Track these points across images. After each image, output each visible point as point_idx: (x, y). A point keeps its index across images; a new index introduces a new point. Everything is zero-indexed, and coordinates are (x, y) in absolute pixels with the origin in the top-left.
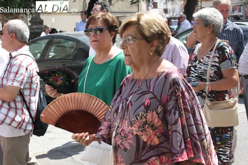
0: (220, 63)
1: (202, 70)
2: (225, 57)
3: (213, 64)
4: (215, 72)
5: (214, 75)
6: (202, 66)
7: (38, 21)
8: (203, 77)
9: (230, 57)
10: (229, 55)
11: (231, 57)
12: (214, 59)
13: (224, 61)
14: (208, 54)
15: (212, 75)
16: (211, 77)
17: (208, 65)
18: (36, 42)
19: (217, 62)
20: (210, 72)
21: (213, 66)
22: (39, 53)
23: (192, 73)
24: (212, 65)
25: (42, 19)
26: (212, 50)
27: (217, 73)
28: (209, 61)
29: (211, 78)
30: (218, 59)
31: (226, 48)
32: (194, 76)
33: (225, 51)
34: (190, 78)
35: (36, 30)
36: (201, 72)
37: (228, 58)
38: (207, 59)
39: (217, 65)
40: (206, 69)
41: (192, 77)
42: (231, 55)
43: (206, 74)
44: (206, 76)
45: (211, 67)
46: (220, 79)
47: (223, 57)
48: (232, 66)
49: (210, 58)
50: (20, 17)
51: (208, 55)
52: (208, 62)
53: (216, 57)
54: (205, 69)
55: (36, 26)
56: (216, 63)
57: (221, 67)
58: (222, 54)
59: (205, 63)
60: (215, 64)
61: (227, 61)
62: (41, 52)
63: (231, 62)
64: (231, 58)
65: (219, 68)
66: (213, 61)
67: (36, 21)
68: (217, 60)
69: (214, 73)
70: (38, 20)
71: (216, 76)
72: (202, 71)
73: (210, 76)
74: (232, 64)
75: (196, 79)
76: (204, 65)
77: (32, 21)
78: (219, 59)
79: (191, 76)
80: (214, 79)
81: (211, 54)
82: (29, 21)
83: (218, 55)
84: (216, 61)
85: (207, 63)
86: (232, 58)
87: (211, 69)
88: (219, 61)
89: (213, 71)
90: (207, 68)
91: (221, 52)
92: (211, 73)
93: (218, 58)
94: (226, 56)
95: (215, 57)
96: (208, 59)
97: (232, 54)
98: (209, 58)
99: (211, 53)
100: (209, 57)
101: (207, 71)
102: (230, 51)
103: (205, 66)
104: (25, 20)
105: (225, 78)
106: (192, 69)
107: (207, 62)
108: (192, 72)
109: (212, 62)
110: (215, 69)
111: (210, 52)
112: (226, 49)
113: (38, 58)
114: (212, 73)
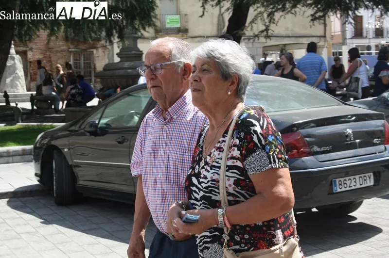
0: (243, 158)
1: (208, 182)
2: (252, 144)
3: (230, 163)
4: (237, 183)
5: (237, 189)
6: (208, 172)
7: (133, 54)
8: (214, 197)
9: (263, 142)
10: (262, 139)
11: (266, 141)
12: (230, 152)
13: (251, 154)
14: (219, 142)
15: (231, 190)
16: (229, 194)
17: (219, 167)
18: (131, 94)
19: (238, 159)
20: (227, 182)
21: (229, 168)
22: (136, 114)
23: (195, 192)
24: (227, 166)
25: (141, 50)
26: (226, 132)
27: (243, 184)
28: (221, 159)
29: (231, 198)
30: (238, 150)
31: (255, 122)
32: (198, 197)
33: (252, 131)
34: (192, 201)
35: (130, 71)
36: (206, 185)
37: (259, 145)
38: (216, 153)
39: (239, 164)
40: (216, 177)
41: (196, 199)
42: (265, 138)
43: (218, 189)
44: (219, 193)
45: (227, 171)
46: (251, 196)
47: (249, 144)
48: (270, 163)
49: (223, 152)
50: (99, 46)
51: (218, 145)
52: (220, 161)
53: (235, 146)
54: (214, 178)
55: (129, 63)
56: (235, 161)
57: (247, 167)
58: (245, 138)
59: (215, 164)
60: (233, 162)
61: (257, 153)
62: (141, 112)
63: (268, 154)
64: (266, 144)
65: (243, 171)
66: (229, 156)
67: (129, 53)
68: (236, 153)
69: (234, 184)
70: (134, 52)
71: (243, 192)
72: (209, 184)
73: (227, 192)
74: (270, 159)
75: (203, 203)
76: (211, 169)
77: (122, 54)
78: (241, 152)
79: (193, 198)
80: (237, 199)
81: (225, 141)
82: (118, 54)
83: (237, 141)
84: (234, 156)
85: (218, 163)
86: (270, 143)
87: (226, 176)
88: (241, 154)
89: (232, 180)
90: (219, 174)
91: (242, 134)
92: (227, 186)
93: (239, 147)
94: (254, 142)
95: (232, 147)
96: (219, 154)
97: (268, 135)
98: (220, 151)
99: (224, 139)
100: (220, 149)
101: (219, 182)
102: (262, 127)
103: (213, 171)
104: (109, 51)
105: (260, 193)
106: (194, 180)
107: (217, 160)
108: (194, 188)
109: (228, 159)
110: (234, 175)
111: (224, 136)
112: (254, 125)
113: (135, 125)
114: (230, 185)
